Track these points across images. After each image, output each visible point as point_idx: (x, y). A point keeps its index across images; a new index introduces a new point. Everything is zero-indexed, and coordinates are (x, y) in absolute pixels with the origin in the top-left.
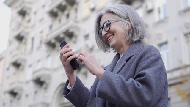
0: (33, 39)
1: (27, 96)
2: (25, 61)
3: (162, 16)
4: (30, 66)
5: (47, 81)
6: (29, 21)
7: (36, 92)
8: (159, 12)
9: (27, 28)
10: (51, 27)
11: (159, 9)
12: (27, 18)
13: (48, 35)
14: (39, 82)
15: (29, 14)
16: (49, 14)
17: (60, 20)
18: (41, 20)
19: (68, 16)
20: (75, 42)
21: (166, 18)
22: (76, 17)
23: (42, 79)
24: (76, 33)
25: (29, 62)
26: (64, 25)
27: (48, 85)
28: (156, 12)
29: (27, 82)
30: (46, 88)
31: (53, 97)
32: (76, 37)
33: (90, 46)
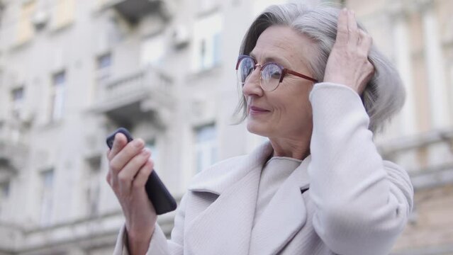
3: (208, 61)
8: (203, 51)
11: (203, 44)
21: (217, 66)
28: (195, 49)
33: (25, 116)
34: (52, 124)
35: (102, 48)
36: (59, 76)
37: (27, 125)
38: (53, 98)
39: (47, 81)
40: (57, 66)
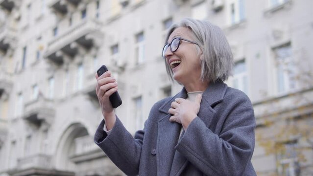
0: (25, 49)
1: (14, 143)
2: (11, 85)
3: (237, 19)
4: (20, 94)
5: (48, 120)
6: (19, 19)
7: (29, 137)
8: (233, 11)
9: (13, 30)
10: (55, 30)
11: (233, 5)
12: (15, 14)
13: (49, 44)
14: (35, 121)
15: (18, 8)
16: (52, 9)
17: (71, 20)
18: (39, 19)
19: (84, 13)
20: (95, 57)
21: (243, 21)
22: (97, 15)
23: (40, 117)
24: (97, 41)
25: (18, 87)
26: (78, 27)
27: (49, 125)
28: (227, 10)
29: (15, 121)
30: (46, 131)
31: (58, 146)
32: (97, 48)
33: (120, 63)
34: (138, 67)
35: (166, 16)
36: (140, 35)
37: (122, 69)
38: (137, 49)
39: (132, 39)
40: (138, 30)
